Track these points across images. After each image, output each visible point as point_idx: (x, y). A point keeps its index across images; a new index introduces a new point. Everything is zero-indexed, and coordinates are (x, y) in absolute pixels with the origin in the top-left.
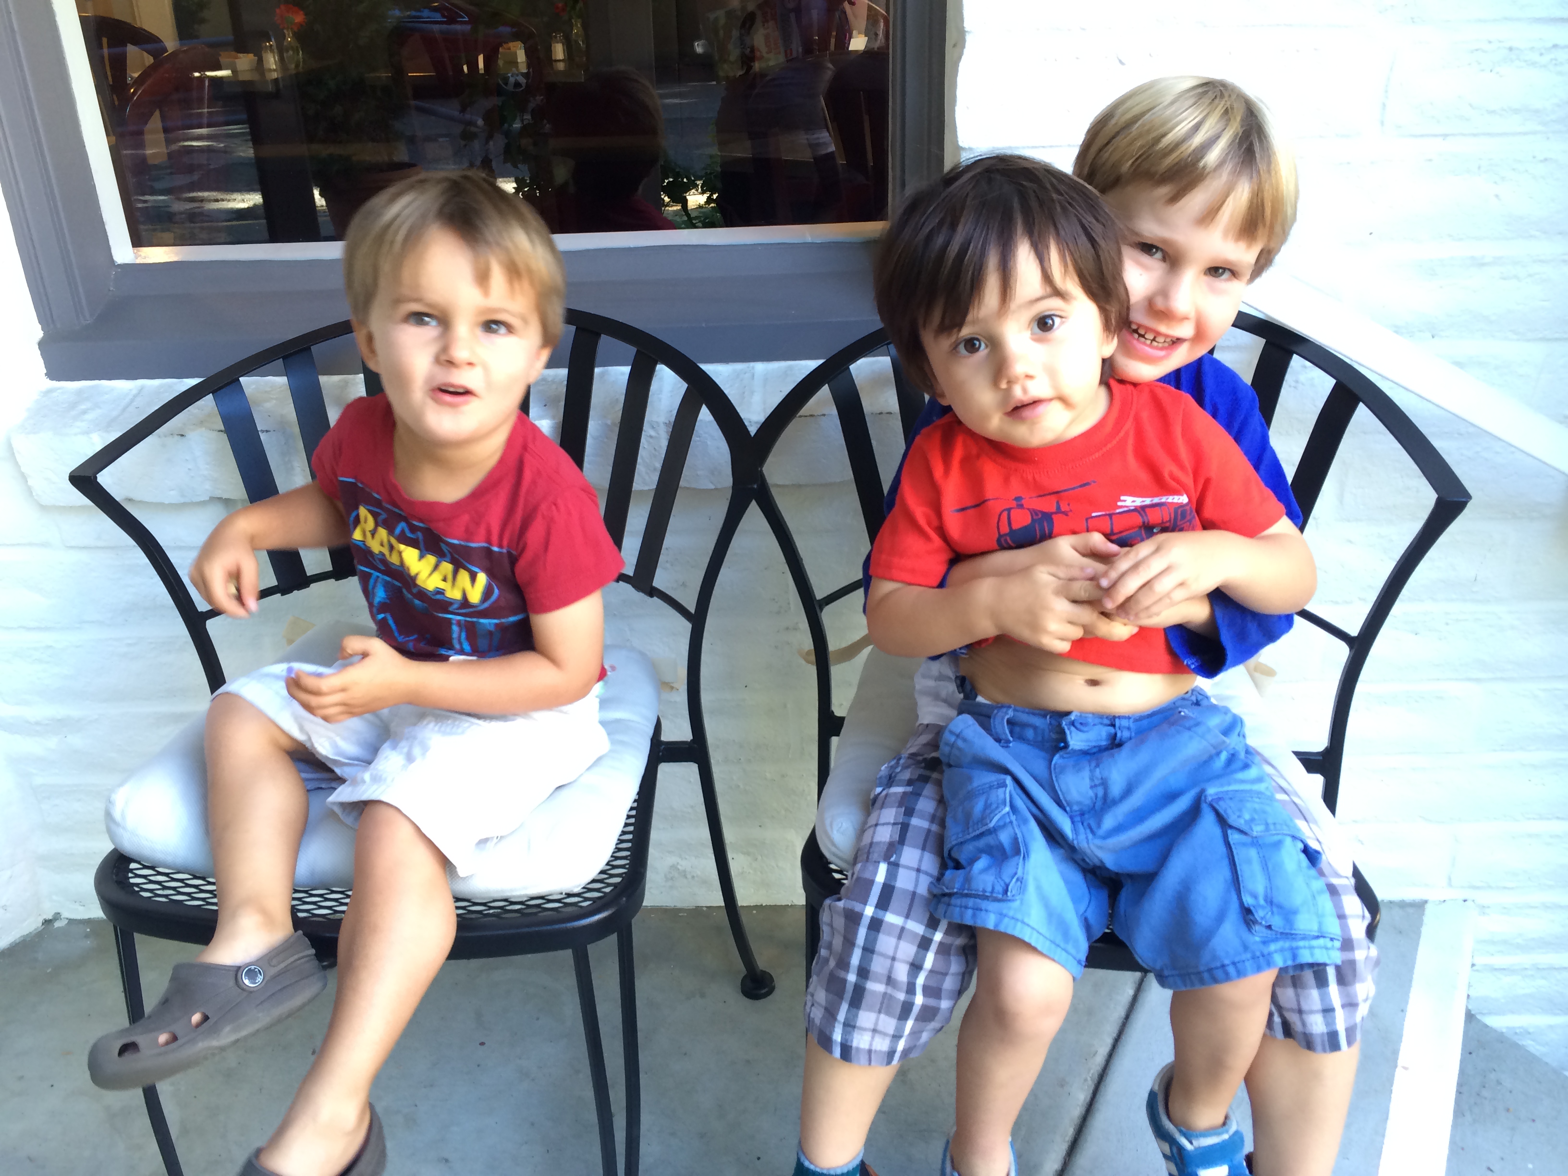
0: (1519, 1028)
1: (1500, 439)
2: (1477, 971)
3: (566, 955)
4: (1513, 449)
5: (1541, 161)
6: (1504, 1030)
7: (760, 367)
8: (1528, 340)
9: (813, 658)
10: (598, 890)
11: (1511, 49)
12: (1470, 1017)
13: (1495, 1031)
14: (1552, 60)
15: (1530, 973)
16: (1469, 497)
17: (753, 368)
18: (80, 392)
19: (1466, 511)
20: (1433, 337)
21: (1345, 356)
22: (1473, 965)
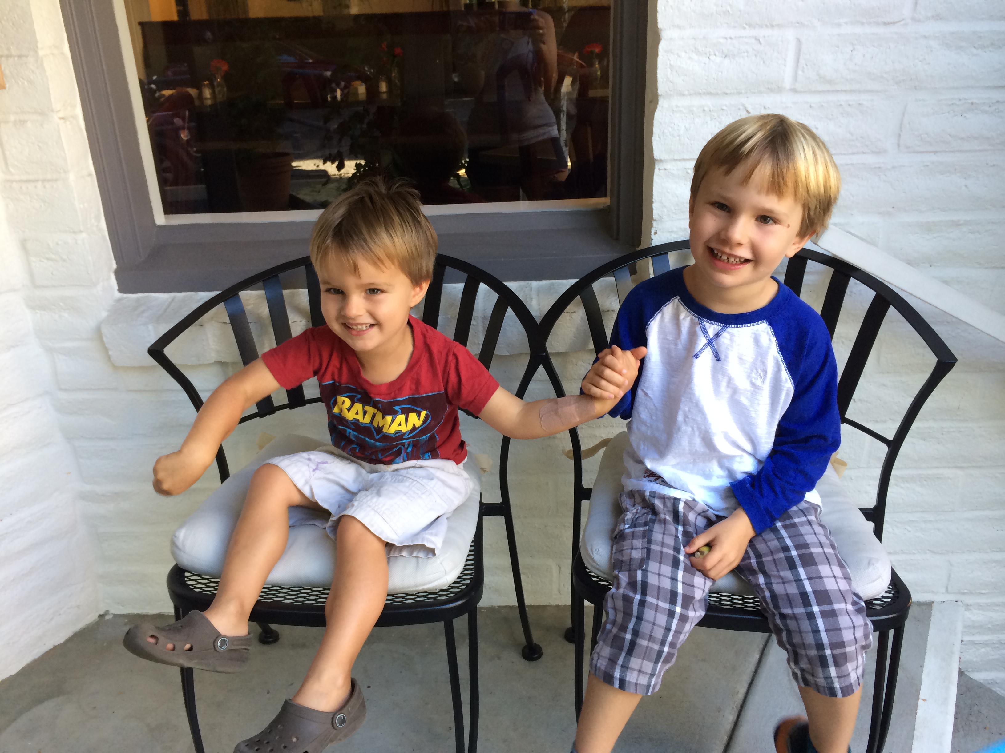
0: (991, 680)
1: (971, 326)
2: (965, 644)
3: (440, 625)
4: (979, 331)
5: (991, 166)
6: (982, 681)
7: (535, 284)
8: (986, 268)
9: (572, 455)
10: (458, 587)
11: (972, 103)
12: (961, 673)
13: (976, 681)
14: (996, 109)
15: (997, 646)
16: (956, 360)
17: (531, 284)
18: (138, 300)
19: (953, 369)
20: (931, 266)
21: (880, 278)
22: (962, 641)
